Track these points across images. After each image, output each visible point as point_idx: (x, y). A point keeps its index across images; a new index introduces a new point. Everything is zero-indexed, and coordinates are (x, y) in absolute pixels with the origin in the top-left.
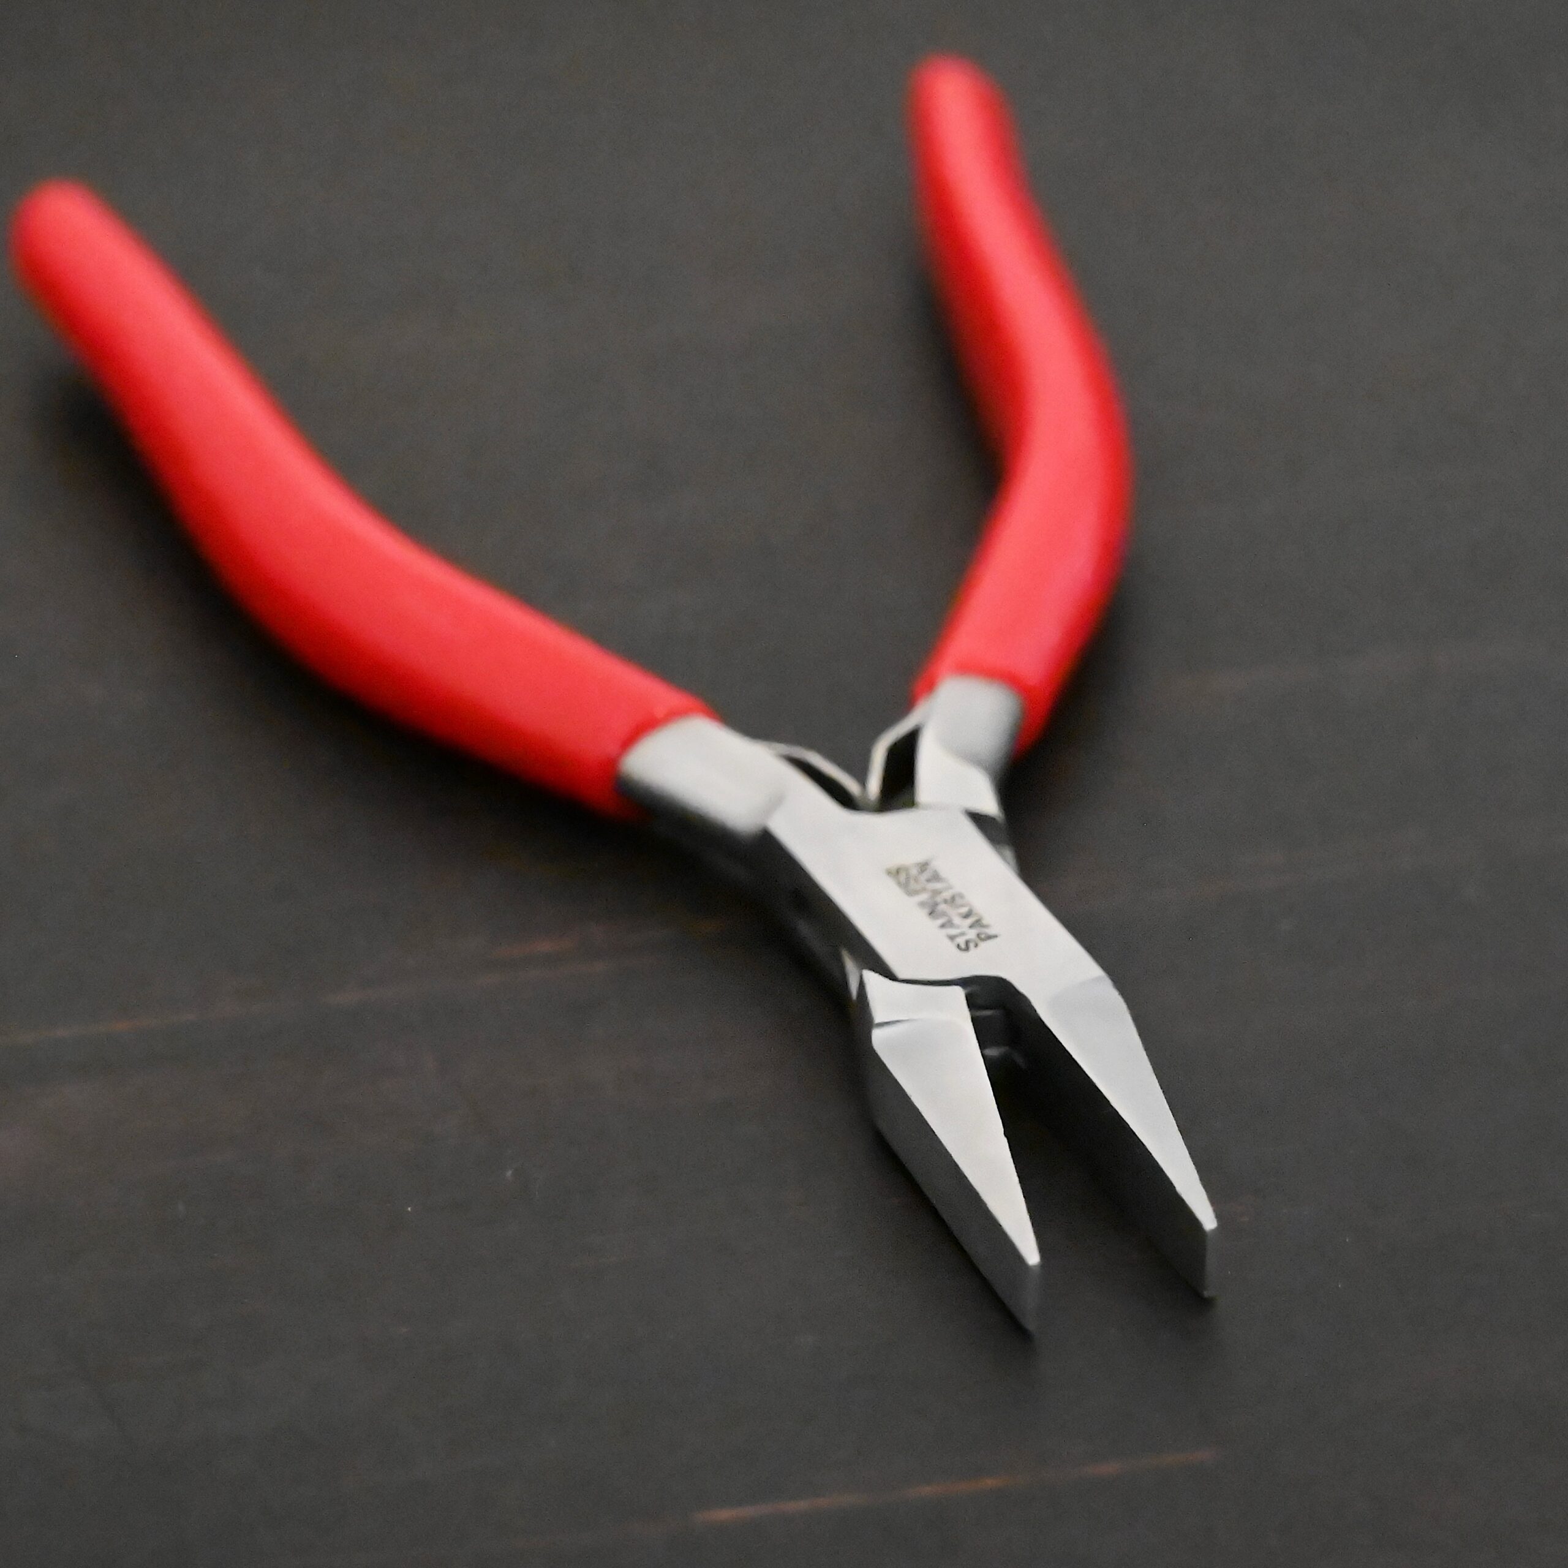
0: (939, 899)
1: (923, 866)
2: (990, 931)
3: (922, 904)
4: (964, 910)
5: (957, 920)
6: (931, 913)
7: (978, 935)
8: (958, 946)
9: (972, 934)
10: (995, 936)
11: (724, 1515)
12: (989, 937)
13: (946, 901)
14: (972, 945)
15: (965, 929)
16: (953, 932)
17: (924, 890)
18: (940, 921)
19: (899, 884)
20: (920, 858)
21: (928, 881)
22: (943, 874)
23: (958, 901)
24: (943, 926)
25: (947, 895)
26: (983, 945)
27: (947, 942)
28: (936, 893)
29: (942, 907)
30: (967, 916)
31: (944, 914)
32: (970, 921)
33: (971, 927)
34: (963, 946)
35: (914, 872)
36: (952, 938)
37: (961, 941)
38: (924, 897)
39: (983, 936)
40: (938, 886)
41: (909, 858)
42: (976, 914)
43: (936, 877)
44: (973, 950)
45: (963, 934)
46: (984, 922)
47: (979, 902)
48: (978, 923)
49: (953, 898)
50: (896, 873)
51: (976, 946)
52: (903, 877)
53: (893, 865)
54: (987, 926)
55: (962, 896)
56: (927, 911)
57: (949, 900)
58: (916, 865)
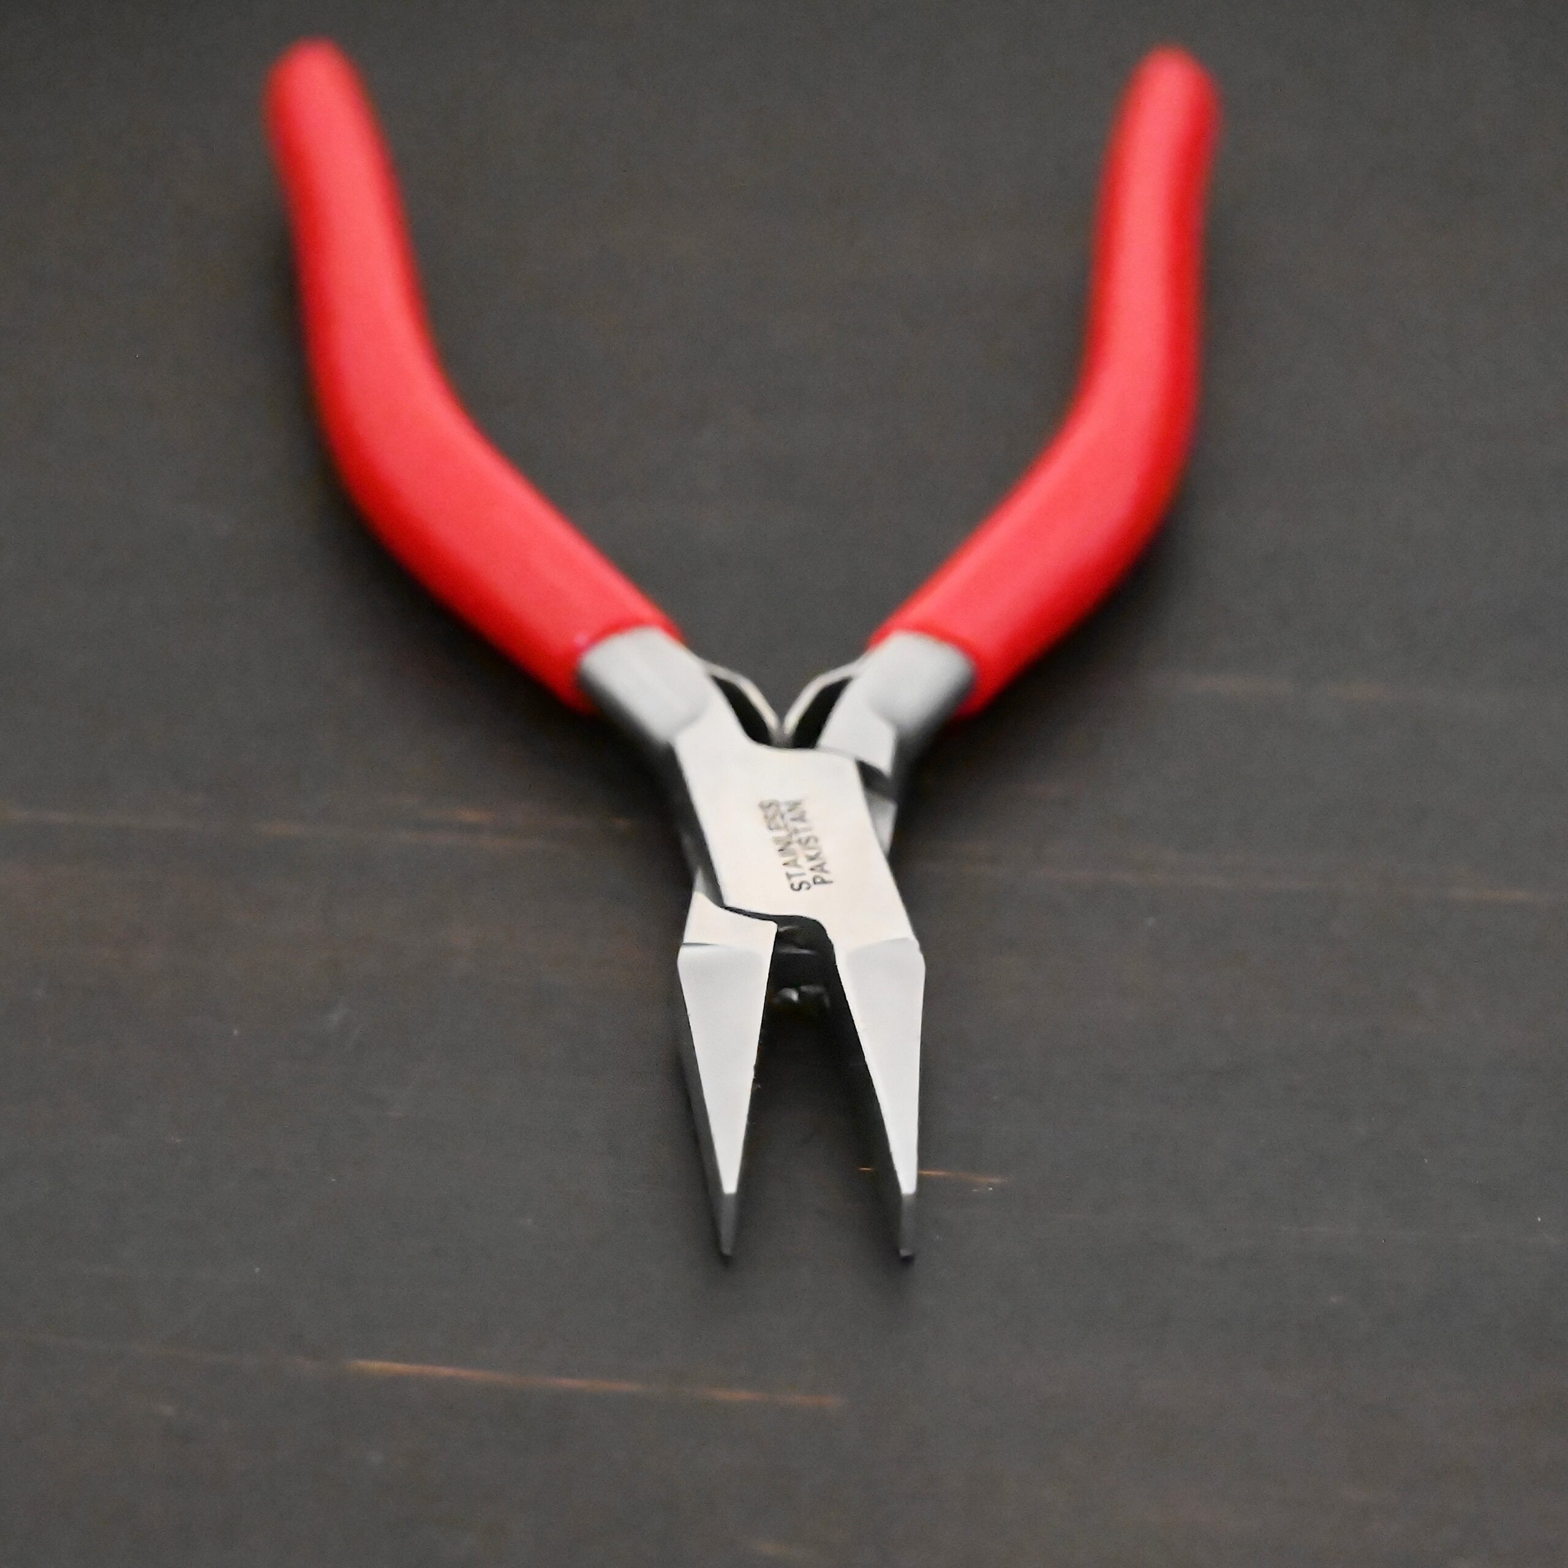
0: (795, 838)
1: (794, 805)
2: (826, 877)
3: (777, 841)
4: (812, 853)
5: (802, 861)
6: (781, 850)
7: (815, 878)
8: (792, 886)
9: (809, 877)
10: (831, 882)
12: (824, 882)
13: (800, 841)
14: (804, 886)
15: (805, 870)
16: (793, 871)
17: (785, 827)
18: (787, 859)
19: (766, 817)
20: (793, 797)
21: (794, 820)
22: (808, 816)
23: (812, 843)
24: (787, 864)
25: (803, 836)
26: (814, 887)
27: (785, 878)
28: (795, 832)
29: (795, 846)
30: (812, 859)
31: (793, 853)
32: (813, 864)
33: (812, 869)
34: (796, 886)
35: (784, 809)
36: (789, 876)
37: (796, 881)
38: (782, 834)
39: (818, 880)
40: (799, 825)
41: (784, 796)
42: (822, 858)
43: (801, 818)
44: (803, 892)
45: (803, 874)
46: (826, 867)
47: (829, 849)
48: (821, 867)
49: (807, 840)
50: (765, 807)
51: (809, 888)
52: (771, 812)
53: (767, 797)
54: (826, 872)
55: (816, 840)
56: (779, 847)
57: (803, 841)
58: (787, 803)
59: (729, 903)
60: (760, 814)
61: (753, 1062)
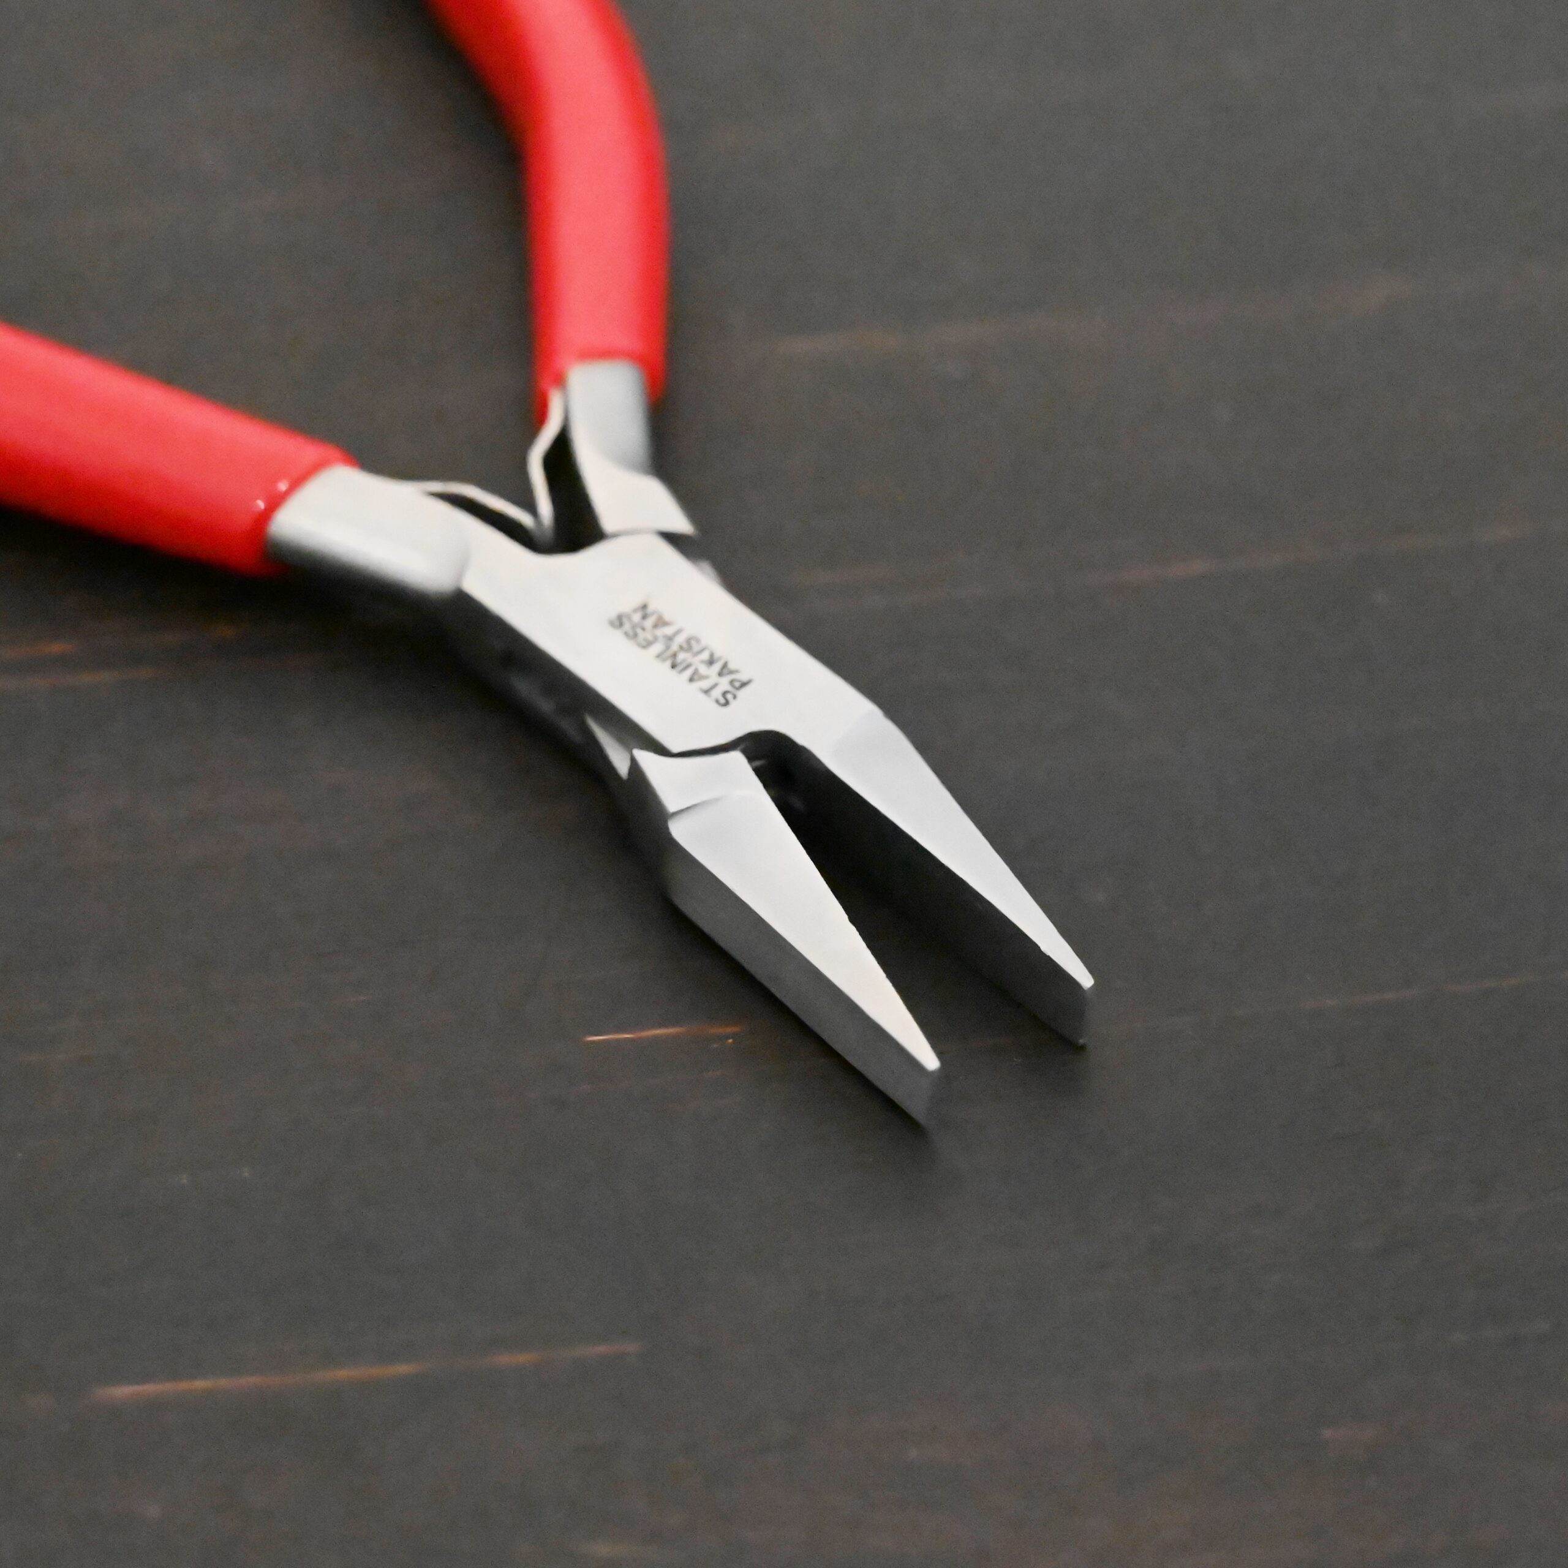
0: (675, 647)
1: (644, 611)
2: (743, 677)
3: (660, 657)
4: (705, 656)
5: (703, 670)
6: (673, 666)
7: (732, 682)
8: (717, 702)
9: (724, 684)
10: (750, 682)
11: (123, 1392)
12: (744, 684)
13: (683, 649)
14: (730, 697)
15: (714, 679)
16: (705, 684)
17: (656, 639)
18: (688, 673)
19: (627, 635)
20: (637, 601)
21: (656, 627)
22: (667, 617)
23: (696, 645)
24: (691, 680)
25: (680, 639)
26: (741, 694)
27: (702, 696)
28: (670, 639)
29: (682, 657)
30: (711, 662)
31: (688, 664)
32: (717, 667)
33: (720, 674)
34: (722, 700)
35: (637, 617)
36: (707, 692)
37: (717, 693)
38: (658, 648)
39: (737, 684)
40: (669, 631)
41: (627, 604)
42: (719, 658)
43: (662, 622)
44: (733, 704)
45: (715, 686)
46: (731, 667)
47: (716, 641)
48: (724, 671)
49: (688, 641)
50: (619, 622)
51: (735, 697)
52: (627, 626)
53: (613, 614)
54: (736, 671)
55: (698, 641)
56: (668, 663)
57: (685, 646)
58: (635, 611)
59: (675, 749)
60: (618, 635)
61: (844, 917)
